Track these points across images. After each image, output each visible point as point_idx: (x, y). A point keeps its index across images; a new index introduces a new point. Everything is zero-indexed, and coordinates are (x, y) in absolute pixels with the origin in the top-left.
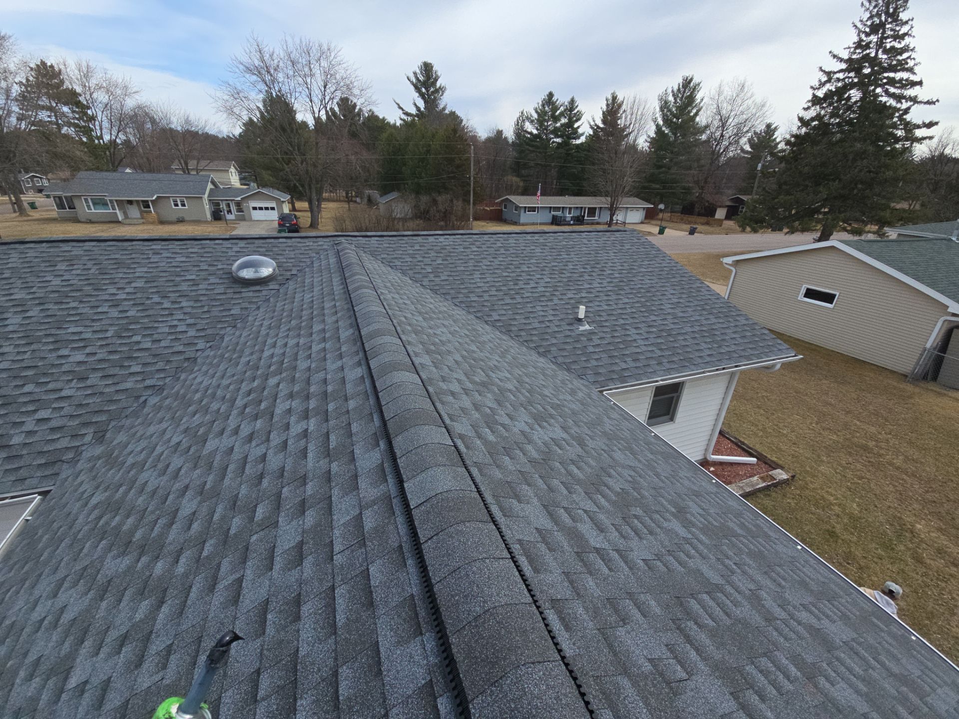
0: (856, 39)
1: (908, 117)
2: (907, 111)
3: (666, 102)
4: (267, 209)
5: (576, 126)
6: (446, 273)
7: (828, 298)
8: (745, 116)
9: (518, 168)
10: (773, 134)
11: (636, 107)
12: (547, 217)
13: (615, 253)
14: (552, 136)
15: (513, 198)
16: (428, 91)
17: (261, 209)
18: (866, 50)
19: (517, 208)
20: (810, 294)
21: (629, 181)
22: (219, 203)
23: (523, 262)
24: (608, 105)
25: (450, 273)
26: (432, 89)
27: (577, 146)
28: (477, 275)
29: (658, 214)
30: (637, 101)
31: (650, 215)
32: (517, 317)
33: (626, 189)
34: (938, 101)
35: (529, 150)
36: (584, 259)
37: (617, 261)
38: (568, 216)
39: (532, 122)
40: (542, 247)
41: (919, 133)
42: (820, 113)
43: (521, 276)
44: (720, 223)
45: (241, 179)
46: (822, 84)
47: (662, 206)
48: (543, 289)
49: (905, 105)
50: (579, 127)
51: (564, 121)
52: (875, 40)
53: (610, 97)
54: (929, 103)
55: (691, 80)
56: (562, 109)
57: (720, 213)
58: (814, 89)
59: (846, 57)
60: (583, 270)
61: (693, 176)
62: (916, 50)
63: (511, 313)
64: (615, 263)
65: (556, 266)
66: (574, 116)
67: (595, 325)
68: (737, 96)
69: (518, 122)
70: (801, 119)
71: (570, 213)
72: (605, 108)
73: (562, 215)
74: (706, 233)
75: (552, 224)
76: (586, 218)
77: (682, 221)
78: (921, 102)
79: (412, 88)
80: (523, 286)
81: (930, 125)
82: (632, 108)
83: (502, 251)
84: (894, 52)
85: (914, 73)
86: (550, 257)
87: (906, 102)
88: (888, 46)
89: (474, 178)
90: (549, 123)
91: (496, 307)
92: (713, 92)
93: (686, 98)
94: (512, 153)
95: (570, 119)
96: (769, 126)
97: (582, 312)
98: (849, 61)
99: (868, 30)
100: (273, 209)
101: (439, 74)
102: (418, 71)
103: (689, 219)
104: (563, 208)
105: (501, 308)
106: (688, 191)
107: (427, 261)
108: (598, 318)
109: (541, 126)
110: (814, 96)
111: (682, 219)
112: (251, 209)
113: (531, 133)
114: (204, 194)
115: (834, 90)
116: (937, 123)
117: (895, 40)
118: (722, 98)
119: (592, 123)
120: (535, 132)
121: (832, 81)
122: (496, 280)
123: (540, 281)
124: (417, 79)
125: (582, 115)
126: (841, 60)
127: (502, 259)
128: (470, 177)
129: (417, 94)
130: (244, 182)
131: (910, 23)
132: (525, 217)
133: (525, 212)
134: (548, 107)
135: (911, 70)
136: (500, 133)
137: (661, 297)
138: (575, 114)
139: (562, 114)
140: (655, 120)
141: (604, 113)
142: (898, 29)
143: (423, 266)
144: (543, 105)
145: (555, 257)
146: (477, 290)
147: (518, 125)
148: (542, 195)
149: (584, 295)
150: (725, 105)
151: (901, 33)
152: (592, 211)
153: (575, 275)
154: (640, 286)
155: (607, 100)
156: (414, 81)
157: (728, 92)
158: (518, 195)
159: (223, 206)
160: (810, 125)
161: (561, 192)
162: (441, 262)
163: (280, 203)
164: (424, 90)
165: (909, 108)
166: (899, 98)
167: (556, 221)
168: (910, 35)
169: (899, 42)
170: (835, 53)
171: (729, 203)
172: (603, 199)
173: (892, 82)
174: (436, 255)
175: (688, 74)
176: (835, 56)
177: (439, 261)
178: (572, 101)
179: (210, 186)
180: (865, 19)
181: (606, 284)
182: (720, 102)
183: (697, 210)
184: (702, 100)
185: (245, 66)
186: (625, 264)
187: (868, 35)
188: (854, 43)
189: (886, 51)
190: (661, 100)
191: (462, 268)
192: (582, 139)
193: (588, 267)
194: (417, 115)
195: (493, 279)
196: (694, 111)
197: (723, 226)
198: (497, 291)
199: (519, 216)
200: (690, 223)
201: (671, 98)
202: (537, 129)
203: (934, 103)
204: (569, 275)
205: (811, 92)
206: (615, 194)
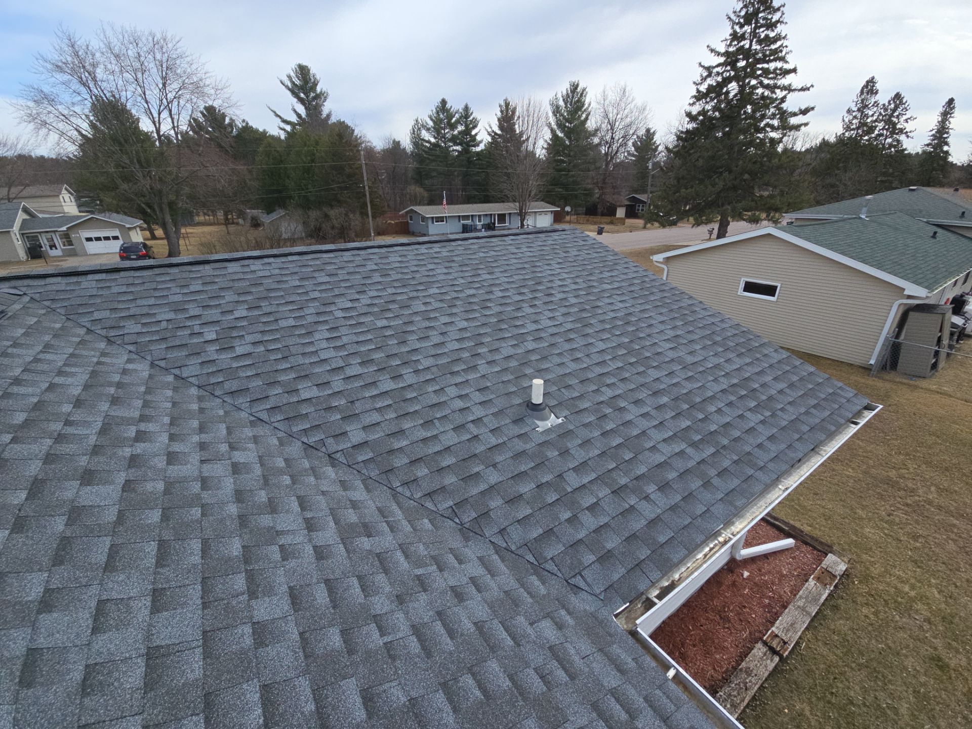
0: (731, 31)
1: (784, 106)
2: (783, 100)
3: (558, 107)
4: (107, 238)
5: (473, 133)
6: (249, 338)
7: (770, 290)
8: (628, 120)
9: (420, 177)
10: (653, 139)
11: (531, 109)
12: (456, 226)
13: (559, 263)
14: (451, 144)
15: (417, 209)
16: (307, 97)
17: (98, 239)
18: (741, 41)
19: (424, 219)
20: (750, 287)
21: (534, 184)
22: (37, 236)
23: (415, 294)
24: (502, 111)
25: (258, 337)
26: (312, 95)
27: (478, 153)
28: (322, 333)
29: (565, 217)
30: (532, 103)
31: (558, 218)
32: (407, 425)
33: (533, 193)
34: (812, 86)
35: (429, 159)
36: (516, 277)
37: (565, 276)
38: (479, 224)
39: (428, 130)
40: (448, 265)
41: (793, 121)
42: (704, 109)
43: (411, 322)
44: (622, 221)
45: (79, 206)
46: (704, 79)
47: (568, 209)
48: (457, 346)
49: (779, 94)
50: (476, 134)
51: (461, 128)
52: (749, 31)
53: (503, 104)
54: (803, 89)
55: (578, 85)
56: (457, 116)
57: (621, 213)
58: (697, 85)
59: (723, 50)
60: (520, 298)
61: (593, 178)
62: (788, 37)
63: (393, 415)
64: (564, 279)
65: (474, 295)
66: (470, 124)
67: (567, 413)
68: (620, 100)
69: (414, 131)
70: (689, 115)
71: (480, 221)
72: (499, 114)
73: (472, 224)
74: (613, 232)
75: (463, 232)
76: (496, 225)
77: (588, 222)
78: (795, 90)
79: (289, 93)
80: (418, 345)
81: (804, 112)
82: (528, 110)
83: (377, 278)
84: (768, 41)
85: (787, 62)
86: (463, 281)
87: (782, 91)
88: (763, 36)
89: (369, 187)
90: (446, 131)
91: (358, 407)
92: (599, 96)
93: (575, 103)
94: (412, 165)
95: (467, 126)
96: (648, 130)
97: (538, 388)
98: (727, 54)
99: (742, 20)
100: (116, 238)
101: (318, 77)
102: (293, 74)
103: (595, 220)
104: (472, 216)
105: (368, 407)
106: (589, 193)
107: (213, 314)
108: (567, 394)
109: (438, 134)
110: (698, 91)
111: (588, 221)
112: (84, 241)
113: (429, 142)
114: (12, 227)
115: (714, 84)
116: (813, 109)
117: (767, 29)
118: (607, 102)
119: (490, 130)
120: (433, 140)
121: (713, 75)
122: (362, 338)
123: (449, 328)
124: (293, 83)
125: (478, 122)
126: (718, 54)
127: (375, 294)
128: (364, 187)
129: (296, 100)
130: (83, 209)
131: (782, 9)
132: (435, 229)
133: (433, 223)
134: (443, 114)
135: (783, 59)
136: (397, 144)
137: (648, 331)
138: (471, 121)
139: (458, 122)
140: (549, 125)
141: (499, 120)
142: (770, 17)
143: (197, 329)
144: (438, 113)
145: (470, 280)
146: (317, 370)
147: (414, 133)
148: (447, 204)
149: (531, 346)
150: (611, 109)
151: (773, 20)
152: (502, 218)
153: (509, 309)
154: (612, 315)
155: (500, 106)
156: (290, 85)
157: (612, 97)
158: (424, 205)
159: (44, 241)
160: (698, 119)
161: (469, 200)
162: (244, 313)
163: (126, 230)
164: (302, 95)
165: (785, 97)
166: (772, 88)
167: (465, 229)
168: (782, 22)
169: (773, 31)
170: (713, 47)
171: (627, 203)
172: (511, 205)
173: (766, 72)
174: (236, 298)
175: (574, 79)
176: (712, 51)
177: (241, 312)
178: (466, 108)
179: (21, 216)
180: (738, 10)
181: (561, 319)
182: (606, 105)
183: (600, 211)
184: (590, 105)
185: (53, 64)
186: (578, 280)
187: (742, 26)
188: (730, 35)
189: (760, 42)
190: (552, 105)
191: (292, 322)
192: (481, 147)
193: (525, 290)
194: (299, 124)
195: (355, 339)
196: (584, 116)
197: (626, 224)
198: (362, 364)
199: (428, 227)
200: (595, 223)
201: (561, 103)
202: (435, 138)
203: (808, 89)
204: (498, 309)
205: (694, 88)
206: (522, 199)
